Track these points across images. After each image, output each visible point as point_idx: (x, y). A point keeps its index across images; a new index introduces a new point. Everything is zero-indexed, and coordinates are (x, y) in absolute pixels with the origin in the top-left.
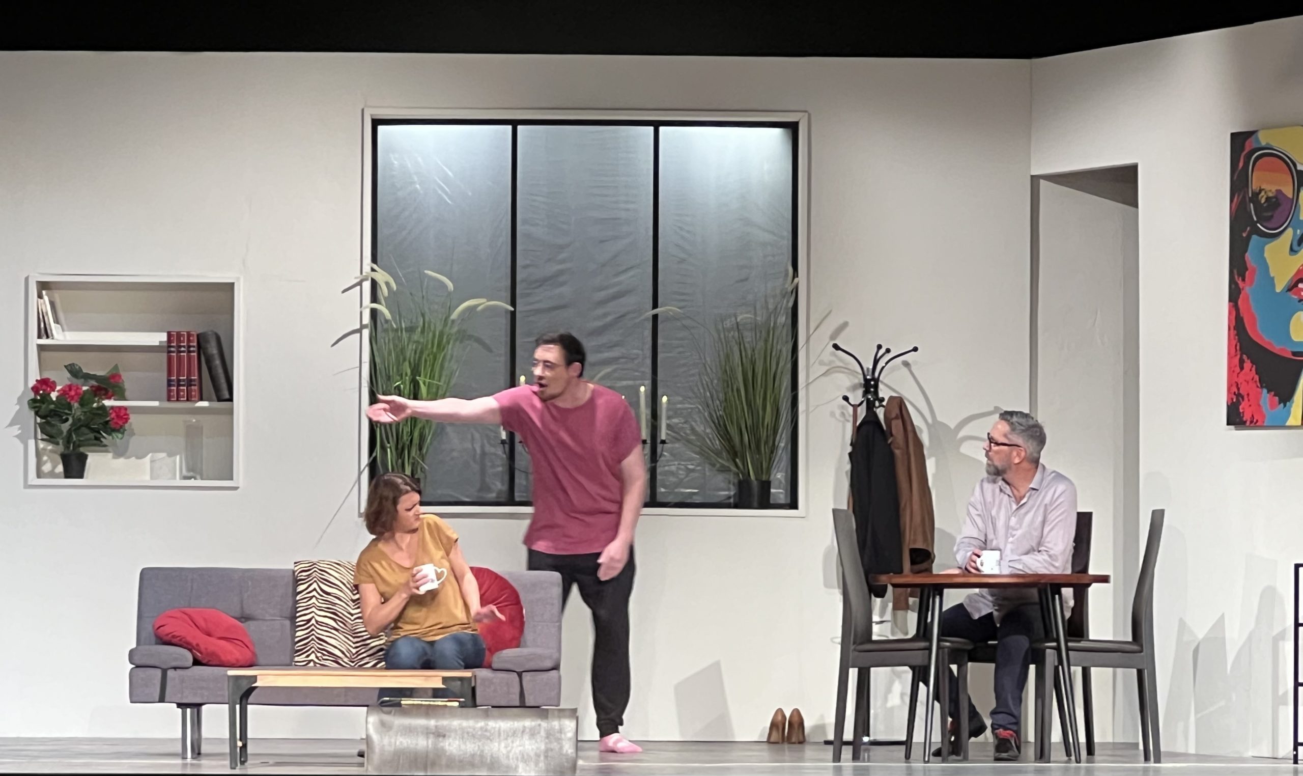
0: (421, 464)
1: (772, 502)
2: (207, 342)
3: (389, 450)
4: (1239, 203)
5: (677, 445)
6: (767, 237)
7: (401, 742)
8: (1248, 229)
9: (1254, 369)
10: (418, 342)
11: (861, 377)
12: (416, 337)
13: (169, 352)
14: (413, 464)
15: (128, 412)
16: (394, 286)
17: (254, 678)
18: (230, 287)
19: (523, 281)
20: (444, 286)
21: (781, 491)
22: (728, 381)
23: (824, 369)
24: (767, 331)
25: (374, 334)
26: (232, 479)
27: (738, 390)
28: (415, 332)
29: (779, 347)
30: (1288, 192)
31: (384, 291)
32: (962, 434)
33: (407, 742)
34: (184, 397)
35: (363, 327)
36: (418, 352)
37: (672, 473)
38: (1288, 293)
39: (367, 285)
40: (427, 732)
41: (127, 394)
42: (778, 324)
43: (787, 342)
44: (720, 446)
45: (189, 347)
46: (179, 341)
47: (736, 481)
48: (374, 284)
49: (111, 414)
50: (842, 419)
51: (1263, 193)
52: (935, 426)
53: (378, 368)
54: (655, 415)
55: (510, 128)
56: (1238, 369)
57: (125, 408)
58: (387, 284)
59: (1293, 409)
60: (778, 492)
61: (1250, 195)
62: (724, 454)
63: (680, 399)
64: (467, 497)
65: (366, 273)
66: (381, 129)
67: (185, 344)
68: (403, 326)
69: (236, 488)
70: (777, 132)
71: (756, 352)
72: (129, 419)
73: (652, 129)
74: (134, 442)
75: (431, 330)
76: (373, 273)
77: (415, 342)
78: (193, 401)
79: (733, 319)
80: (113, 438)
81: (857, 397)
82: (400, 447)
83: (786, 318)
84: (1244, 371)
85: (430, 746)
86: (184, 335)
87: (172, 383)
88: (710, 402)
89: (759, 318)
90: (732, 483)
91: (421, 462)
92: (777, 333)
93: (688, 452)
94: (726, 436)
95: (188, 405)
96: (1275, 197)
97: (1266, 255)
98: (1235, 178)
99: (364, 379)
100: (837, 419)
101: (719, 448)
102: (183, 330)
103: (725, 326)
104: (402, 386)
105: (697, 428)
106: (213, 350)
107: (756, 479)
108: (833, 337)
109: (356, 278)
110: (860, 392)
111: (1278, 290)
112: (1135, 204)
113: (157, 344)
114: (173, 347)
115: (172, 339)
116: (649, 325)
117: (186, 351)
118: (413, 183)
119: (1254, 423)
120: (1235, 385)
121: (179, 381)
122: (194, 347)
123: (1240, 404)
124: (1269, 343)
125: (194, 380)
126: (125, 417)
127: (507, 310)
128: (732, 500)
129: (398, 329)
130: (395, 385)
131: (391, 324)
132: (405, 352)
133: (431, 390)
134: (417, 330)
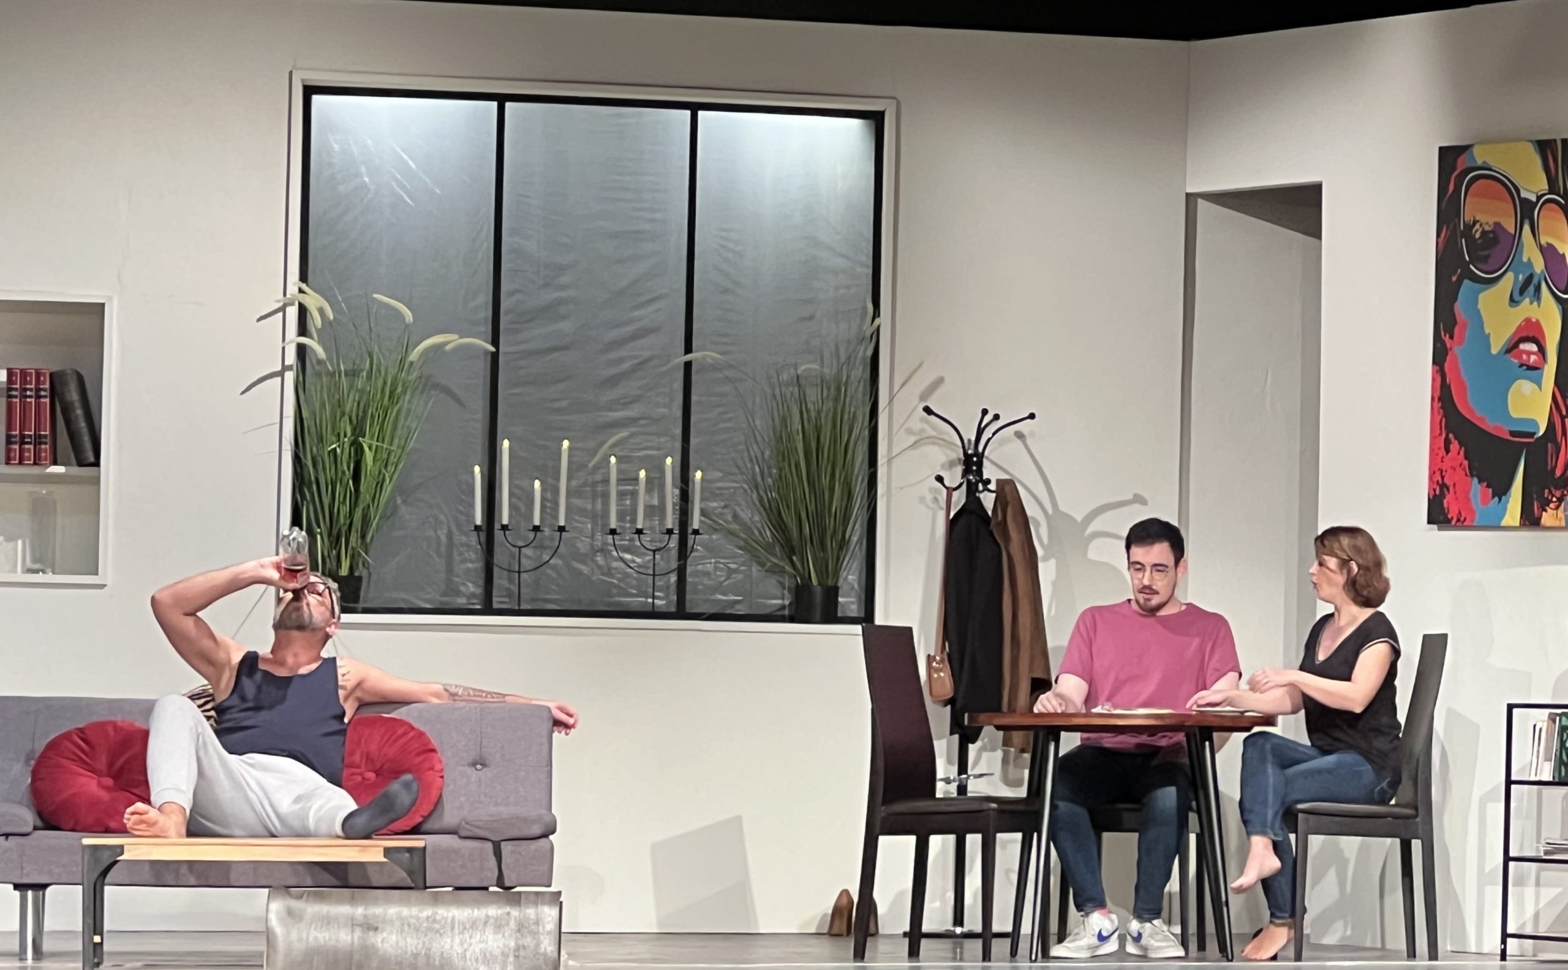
0: (364, 557)
1: (839, 614)
2: (65, 384)
3: (319, 537)
4: (1447, 240)
5: (714, 537)
6: (840, 263)
7: (315, 938)
8: (1459, 271)
9: (1462, 453)
10: (362, 391)
11: (961, 450)
12: (359, 383)
14: (353, 557)
16: (330, 315)
17: (120, 849)
18: (98, 310)
19: (507, 313)
20: (400, 315)
21: (853, 600)
22: (784, 454)
23: (913, 439)
24: (838, 387)
25: (301, 378)
26: (96, 574)
27: (797, 465)
28: (359, 377)
29: (853, 410)
30: (1510, 226)
31: (316, 321)
32: (1091, 528)
33: (324, 937)
34: (30, 460)
35: (285, 368)
36: (362, 406)
37: (707, 574)
38: (1508, 356)
39: (292, 312)
40: (352, 923)
42: (852, 377)
43: (863, 402)
44: (772, 539)
45: (38, 390)
46: (24, 381)
47: (793, 586)
48: (303, 311)
50: (935, 506)
51: (1477, 226)
52: (1057, 518)
53: (305, 425)
54: (685, 497)
55: (494, 105)
56: (1443, 452)
58: (321, 311)
59: (1509, 506)
60: (849, 602)
61: (1462, 228)
62: (777, 549)
63: (721, 475)
64: (427, 601)
65: (292, 295)
66: (316, 99)
67: (33, 386)
68: (343, 369)
69: (102, 586)
70: (855, 123)
71: (823, 415)
73: (687, 113)
75: (380, 372)
76: (302, 295)
77: (358, 390)
78: (43, 464)
79: (792, 371)
81: (954, 477)
82: (335, 532)
83: (864, 371)
84: (1450, 454)
85: (356, 943)
86: (32, 373)
87: (13, 440)
88: (759, 479)
89: (826, 371)
90: (787, 588)
91: (364, 554)
92: (851, 390)
93: (728, 546)
94: (780, 526)
95: (36, 470)
96: (1493, 232)
97: (1480, 306)
98: (1443, 206)
99: (286, 439)
100: (927, 506)
101: (771, 540)
102: (30, 365)
103: (781, 380)
104: (338, 450)
105: (742, 514)
106: (74, 396)
107: (819, 584)
108: (923, 397)
109: (278, 301)
110: (959, 469)
111: (1494, 351)
112: (1318, 235)
114: (16, 390)
115: (14, 378)
116: (680, 375)
117: (34, 396)
118: (358, 175)
119: (1461, 523)
120: (1438, 473)
121: (23, 437)
122: (45, 390)
123: (1445, 498)
124: (1482, 419)
125: (45, 437)
127: (486, 352)
128: (786, 612)
129: (335, 373)
130: (329, 449)
131: (325, 363)
132: (344, 402)
133: (379, 457)
134: (361, 375)
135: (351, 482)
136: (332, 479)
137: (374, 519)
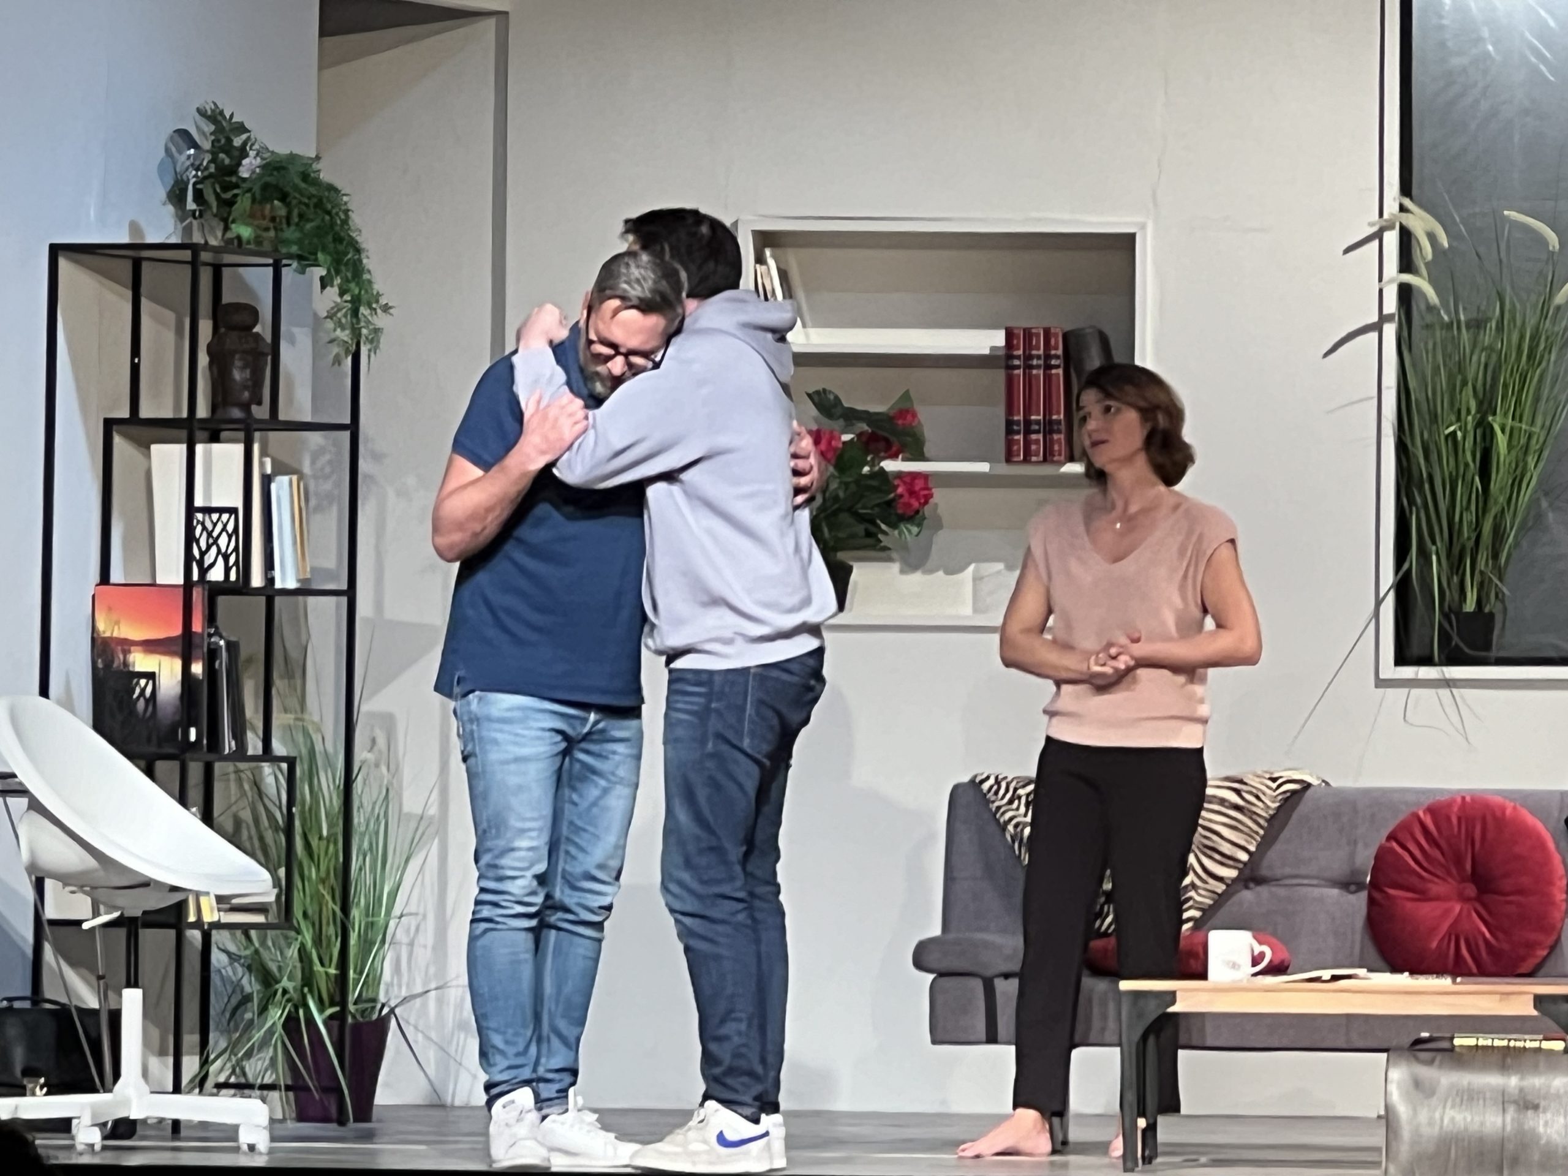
0: (1496, 585)
2: (1083, 346)
3: (1434, 558)
7: (1452, 1119)
10: (1490, 349)
12: (1486, 339)
13: (1010, 368)
14: (1481, 585)
15: (930, 485)
16: (1445, 243)
17: (1171, 997)
18: (1126, 242)
20: (1542, 241)
25: (1405, 334)
28: (1485, 328)
31: (1424, 251)
33: (1465, 1119)
34: (1038, 456)
35: (1383, 319)
36: (1490, 370)
39: (1392, 239)
40: (1504, 1100)
41: (928, 450)
45: (1048, 357)
46: (1029, 345)
48: (1406, 237)
49: (898, 486)
53: (1413, 398)
57: (925, 476)
58: (1432, 237)
65: (1391, 214)
67: (1041, 352)
68: (1462, 317)
72: (931, 496)
74: (941, 539)
75: (1515, 325)
76: (1404, 215)
77: (1484, 348)
78: (1057, 461)
80: (900, 534)
82: (1456, 550)
85: (1509, 1128)
86: (1038, 333)
87: (1015, 428)
91: (1496, 580)
95: (1047, 470)
99: (1387, 419)
102: (1037, 324)
104: (1459, 434)
109: (1372, 225)
113: (987, 352)
114: (1018, 357)
115: (1015, 342)
117: (1043, 366)
121: (1028, 423)
122: (1057, 357)
125: (1059, 422)
126: (926, 492)
129: (1452, 323)
130: (1447, 432)
131: (1439, 313)
132: (1465, 368)
133: (1515, 443)
134: (1488, 325)
135: (1477, 479)
136: (1451, 473)
137: (1511, 529)
